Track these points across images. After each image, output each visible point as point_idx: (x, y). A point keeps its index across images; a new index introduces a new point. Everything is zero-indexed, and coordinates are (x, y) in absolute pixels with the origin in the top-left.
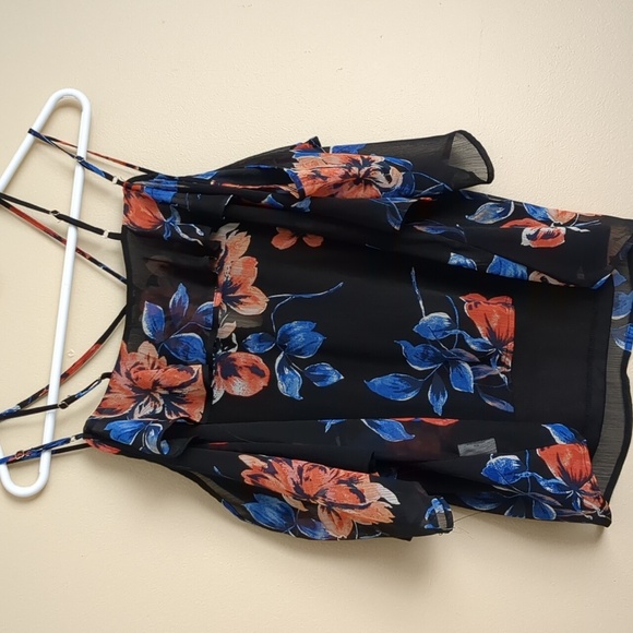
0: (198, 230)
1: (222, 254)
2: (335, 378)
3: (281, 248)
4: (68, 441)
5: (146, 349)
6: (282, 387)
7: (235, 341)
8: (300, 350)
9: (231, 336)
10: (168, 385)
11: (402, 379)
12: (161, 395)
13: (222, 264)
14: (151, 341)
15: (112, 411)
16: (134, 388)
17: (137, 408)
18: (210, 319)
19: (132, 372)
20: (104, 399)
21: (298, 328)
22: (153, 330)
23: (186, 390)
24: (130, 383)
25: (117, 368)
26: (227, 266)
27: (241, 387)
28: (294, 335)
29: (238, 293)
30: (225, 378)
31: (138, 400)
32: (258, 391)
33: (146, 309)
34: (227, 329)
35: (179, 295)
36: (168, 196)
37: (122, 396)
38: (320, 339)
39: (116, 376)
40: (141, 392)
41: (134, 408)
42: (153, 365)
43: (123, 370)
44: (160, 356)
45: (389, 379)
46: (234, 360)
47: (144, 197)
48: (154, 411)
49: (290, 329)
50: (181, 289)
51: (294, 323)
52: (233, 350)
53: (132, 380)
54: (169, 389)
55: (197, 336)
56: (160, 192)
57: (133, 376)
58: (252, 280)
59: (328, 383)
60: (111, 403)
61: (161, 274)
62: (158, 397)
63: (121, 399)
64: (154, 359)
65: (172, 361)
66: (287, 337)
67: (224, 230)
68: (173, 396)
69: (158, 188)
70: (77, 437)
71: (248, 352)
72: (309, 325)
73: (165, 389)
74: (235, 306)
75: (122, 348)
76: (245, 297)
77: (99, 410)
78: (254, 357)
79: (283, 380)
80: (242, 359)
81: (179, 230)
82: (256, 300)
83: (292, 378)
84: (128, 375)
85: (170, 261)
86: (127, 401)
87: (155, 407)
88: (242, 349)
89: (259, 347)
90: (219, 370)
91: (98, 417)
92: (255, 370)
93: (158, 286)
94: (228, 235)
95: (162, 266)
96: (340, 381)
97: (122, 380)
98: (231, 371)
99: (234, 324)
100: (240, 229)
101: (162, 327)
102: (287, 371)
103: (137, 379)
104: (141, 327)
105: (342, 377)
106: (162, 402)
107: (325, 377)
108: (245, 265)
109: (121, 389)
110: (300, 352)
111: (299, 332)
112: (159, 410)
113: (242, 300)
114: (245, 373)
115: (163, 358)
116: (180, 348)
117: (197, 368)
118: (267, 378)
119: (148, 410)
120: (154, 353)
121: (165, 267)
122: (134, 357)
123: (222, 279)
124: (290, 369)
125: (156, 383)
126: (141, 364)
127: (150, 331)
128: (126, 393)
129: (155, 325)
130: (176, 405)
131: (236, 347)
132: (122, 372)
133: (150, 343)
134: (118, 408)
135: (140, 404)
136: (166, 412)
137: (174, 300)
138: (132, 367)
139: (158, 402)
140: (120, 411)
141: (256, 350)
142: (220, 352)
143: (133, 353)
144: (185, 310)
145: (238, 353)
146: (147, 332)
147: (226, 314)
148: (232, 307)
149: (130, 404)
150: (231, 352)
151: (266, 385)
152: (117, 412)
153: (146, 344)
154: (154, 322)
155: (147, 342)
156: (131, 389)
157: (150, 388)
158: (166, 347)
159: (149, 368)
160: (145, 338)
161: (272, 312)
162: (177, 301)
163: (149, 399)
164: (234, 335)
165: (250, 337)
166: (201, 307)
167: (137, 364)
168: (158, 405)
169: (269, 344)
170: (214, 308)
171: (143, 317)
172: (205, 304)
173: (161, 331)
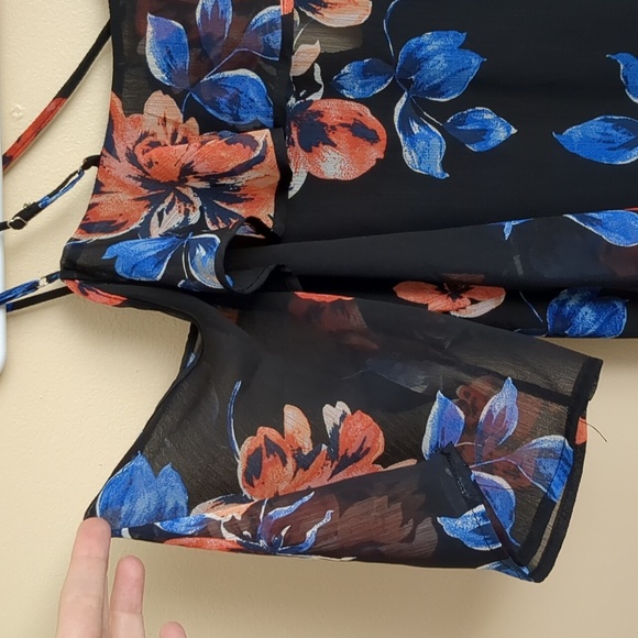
2: (501, 132)
4: (34, 286)
5: (159, 106)
6: (409, 157)
7: (318, 78)
8: (438, 86)
9: (312, 69)
10: (210, 171)
11: (617, 125)
12: (194, 189)
14: (166, 90)
15: (109, 226)
16: (146, 180)
17: (155, 218)
18: (276, 39)
19: (138, 152)
20: (91, 206)
21: (435, 45)
22: (168, 69)
23: (242, 179)
24: (136, 172)
25: (109, 145)
27: (337, 164)
28: (427, 59)
30: (308, 150)
31: (154, 201)
32: (367, 168)
33: (150, 29)
34: (306, 55)
37: (125, 197)
38: (476, 61)
39: (108, 161)
40: (159, 188)
41: (148, 218)
42: (175, 135)
43: (121, 149)
44: (185, 120)
45: (594, 127)
46: (319, 114)
48: (186, 220)
49: (420, 46)
51: (427, 36)
52: (316, 97)
53: (140, 167)
54: (211, 178)
55: (252, 75)
57: (142, 160)
59: (492, 144)
60: (105, 213)
62: (190, 194)
63: (123, 202)
64: (176, 123)
65: (209, 125)
66: (415, 63)
68: (218, 190)
70: (50, 279)
71: (343, 98)
72: (454, 38)
73: (203, 179)
74: (314, 11)
75: (112, 101)
77: (86, 227)
78: (356, 107)
79: (412, 145)
80: (335, 112)
83: (427, 140)
84: (132, 158)
86: (134, 206)
87: (187, 213)
88: (333, 92)
89: (362, 86)
90: (294, 134)
91: (84, 239)
92: (359, 130)
96: (511, 138)
97: (121, 168)
98: (316, 136)
99: (317, 47)
101: (185, 61)
102: (415, 128)
103: (150, 164)
104: (146, 64)
105: (514, 131)
106: (198, 202)
107: (483, 132)
109: (123, 185)
110: (437, 90)
111: (436, 52)
112: (194, 218)
114: (342, 137)
115: (193, 122)
116: (223, 100)
117: (263, 136)
118: (383, 143)
119: (174, 219)
120: (175, 114)
122: (137, 124)
124: (421, 124)
125: (187, 170)
126: (153, 135)
127: (163, 71)
128: (132, 193)
129: (172, 58)
130: (224, 205)
131: (322, 90)
132: (119, 153)
133: (164, 93)
134: (120, 220)
135: (159, 210)
136: (208, 220)
137: (203, 8)
138: (137, 143)
139: (192, 203)
140: (123, 224)
141: (358, 92)
142: (292, 101)
143: (136, 116)
144: (227, 26)
145: (325, 101)
146: (158, 74)
147: (300, 27)
148: (309, 14)
149: (140, 211)
150: (312, 101)
151: (382, 157)
152: (118, 228)
153: (157, 96)
154: (169, 52)
155: (160, 93)
156: (140, 183)
157: (176, 180)
158: (197, 98)
159: (168, 142)
160: (155, 85)
161: (384, 17)
162: (210, 9)
163: (173, 199)
164: (317, 67)
165: (346, 69)
166: (256, 17)
167: (145, 135)
168: (191, 209)
169: (381, 78)
170: (283, 17)
171: (148, 45)
172: (265, 11)
173: (183, 70)
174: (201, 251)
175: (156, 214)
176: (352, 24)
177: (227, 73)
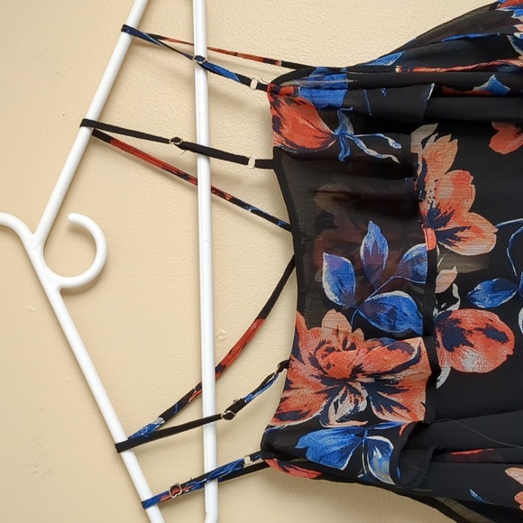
0: (391, 142)
1: (419, 172)
3: (504, 152)
4: (242, 462)
5: (334, 321)
7: (455, 293)
9: (451, 288)
10: (375, 371)
12: (362, 384)
13: (422, 185)
14: (338, 309)
15: (297, 414)
16: (325, 378)
17: (332, 406)
18: (423, 268)
19: (318, 357)
20: (283, 400)
22: (339, 293)
23: (400, 376)
24: (317, 372)
25: (296, 352)
26: (430, 187)
27: (474, 360)
29: (451, 225)
30: (450, 349)
31: (330, 394)
32: (500, 362)
33: (325, 264)
34: (446, 278)
35: (373, 238)
36: (337, 98)
37: (308, 391)
39: (296, 364)
40: (334, 384)
41: (327, 407)
42: (345, 342)
43: (305, 355)
44: (353, 331)
46: (458, 321)
47: (299, 103)
48: (356, 408)
50: (373, 229)
52: (455, 308)
53: (320, 368)
54: (376, 376)
55: (405, 295)
56: (322, 92)
57: (322, 363)
58: (469, 203)
60: (294, 404)
61: (336, 211)
62: (359, 387)
63: (307, 396)
64: (346, 333)
65: (371, 333)
67: (417, 137)
68: (381, 385)
69: (318, 87)
70: (253, 457)
71: (476, 308)
73: (369, 376)
74: (450, 244)
75: (297, 318)
76: (462, 229)
77: (280, 416)
78: (487, 314)
80: (468, 318)
81: (362, 144)
82: (478, 231)
84: (314, 362)
85: (348, 190)
86: (316, 398)
87: (356, 402)
88: (468, 303)
89: (492, 299)
90: (439, 339)
91: (278, 425)
92: (491, 333)
93: (335, 227)
94: (424, 142)
95: (336, 199)
97: (305, 370)
98: (457, 339)
99: (455, 271)
100: (441, 132)
101: (352, 286)
103: (328, 366)
104: (323, 290)
106: (365, 394)
108: (456, 182)
109: (307, 382)
112: (362, 406)
113: (459, 234)
114: (478, 339)
115: (359, 332)
116: (382, 314)
117: (416, 343)
118: (512, 342)
119: (347, 407)
120: (345, 325)
121: (340, 199)
122: (316, 335)
123: (425, 207)
125: (357, 370)
126: (328, 343)
127: (336, 294)
128: (314, 388)
129: (342, 285)
130: (385, 395)
131: (459, 303)
132: (303, 358)
133: (337, 311)
134: (305, 410)
135: (335, 400)
136: (373, 408)
137: (365, 247)
138: (317, 349)
139: (360, 394)
140: (308, 413)
141: (488, 303)
142: (436, 312)
143: (315, 329)
144: (385, 260)
145: (462, 311)
146: (332, 297)
147: (440, 257)
148: (446, 246)
149: (321, 402)
150: (451, 311)
151: (511, 353)
152: (304, 416)
153: (332, 314)
154: (340, 280)
155: (333, 311)
156: (320, 381)
157: (348, 377)
158: (362, 315)
159: (340, 348)
160: (330, 305)
161: (507, 247)
162: (371, 248)
163: (346, 392)
164: (455, 286)
165: (478, 287)
166: (407, 253)
167: (323, 343)
168: (360, 399)
169: (508, 293)
170: (429, 252)
171: (324, 276)
172: (414, 248)
173: (351, 294)
174: (377, 454)
175: (332, 404)
176: (481, 252)
177: (384, 295)
